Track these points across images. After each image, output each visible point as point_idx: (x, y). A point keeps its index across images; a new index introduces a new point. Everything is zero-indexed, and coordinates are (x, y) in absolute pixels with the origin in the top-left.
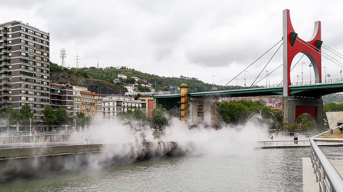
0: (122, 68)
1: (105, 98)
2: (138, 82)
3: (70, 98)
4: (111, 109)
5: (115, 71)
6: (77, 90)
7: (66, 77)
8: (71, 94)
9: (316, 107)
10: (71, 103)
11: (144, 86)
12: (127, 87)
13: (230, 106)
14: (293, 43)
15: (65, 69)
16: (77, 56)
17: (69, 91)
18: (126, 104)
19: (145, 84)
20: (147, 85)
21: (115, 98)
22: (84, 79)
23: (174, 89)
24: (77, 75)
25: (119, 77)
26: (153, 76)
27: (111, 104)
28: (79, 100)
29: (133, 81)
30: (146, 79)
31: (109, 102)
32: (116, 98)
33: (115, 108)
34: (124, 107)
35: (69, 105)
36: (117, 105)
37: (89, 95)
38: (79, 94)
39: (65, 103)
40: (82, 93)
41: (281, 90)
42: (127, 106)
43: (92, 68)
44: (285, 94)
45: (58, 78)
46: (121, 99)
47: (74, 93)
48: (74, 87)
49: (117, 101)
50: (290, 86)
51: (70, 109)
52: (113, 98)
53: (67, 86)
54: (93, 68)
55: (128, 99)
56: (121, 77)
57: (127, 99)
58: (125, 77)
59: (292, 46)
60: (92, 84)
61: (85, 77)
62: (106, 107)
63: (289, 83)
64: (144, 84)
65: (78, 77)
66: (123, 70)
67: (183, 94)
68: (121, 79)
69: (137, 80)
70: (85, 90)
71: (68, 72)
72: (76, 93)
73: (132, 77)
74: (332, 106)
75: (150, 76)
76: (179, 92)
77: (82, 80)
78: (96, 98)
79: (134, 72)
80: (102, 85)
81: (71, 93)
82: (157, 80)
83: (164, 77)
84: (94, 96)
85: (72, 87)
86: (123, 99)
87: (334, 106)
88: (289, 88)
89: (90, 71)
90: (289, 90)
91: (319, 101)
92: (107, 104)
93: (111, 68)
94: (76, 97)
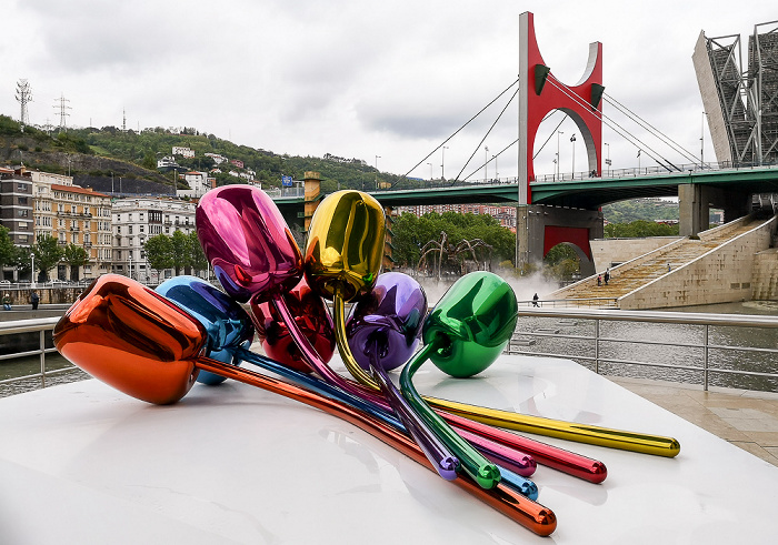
0: (185, 132)
1: (122, 204)
2: (222, 167)
3: (24, 201)
4: (136, 230)
5: (167, 139)
6: (42, 182)
7: (32, 149)
8: (26, 191)
9: (589, 229)
10: (28, 214)
11: (236, 175)
12: (187, 178)
13: (420, 226)
14: (540, 89)
15: (30, 130)
16: (63, 100)
17: (20, 185)
18: (173, 219)
19: (239, 171)
20: (242, 174)
21: (146, 203)
22: (77, 155)
23: (294, 185)
24: (60, 145)
25: (174, 153)
26: (261, 152)
27: (136, 217)
28: (49, 206)
29: (206, 165)
30: (243, 160)
31: (129, 212)
32: (149, 203)
33: (146, 228)
34: (168, 225)
35: (22, 217)
36: (152, 221)
37: (77, 194)
38: (47, 193)
39: (11, 213)
40: (56, 189)
41: (514, 190)
42: (177, 223)
43: (106, 129)
44: (523, 199)
45: (10, 152)
46: (162, 205)
47: (35, 190)
48: (36, 175)
49: (150, 211)
50: (532, 183)
51: (26, 229)
52: (141, 203)
53: (18, 172)
54: (111, 129)
55: (179, 206)
56: (180, 152)
57: (177, 206)
58: (189, 154)
59: (538, 94)
60: (99, 168)
61: (80, 151)
62: (123, 225)
63: (531, 177)
64: (236, 171)
65: (61, 151)
66: (187, 137)
67: (311, 195)
68: (179, 157)
69: (218, 160)
70: (67, 181)
71: (36, 138)
72: (41, 188)
73: (206, 154)
74: (640, 226)
75: (251, 151)
76: (303, 192)
77: (71, 158)
78: (94, 201)
79: (214, 143)
80: (123, 171)
81: (28, 189)
82: (268, 162)
83: (286, 156)
84: (90, 196)
85: (29, 174)
86: (166, 205)
87: (644, 228)
88: (529, 187)
89: (104, 137)
90: (531, 192)
91: (596, 216)
92: (124, 218)
93: (158, 130)
94: (40, 198)
